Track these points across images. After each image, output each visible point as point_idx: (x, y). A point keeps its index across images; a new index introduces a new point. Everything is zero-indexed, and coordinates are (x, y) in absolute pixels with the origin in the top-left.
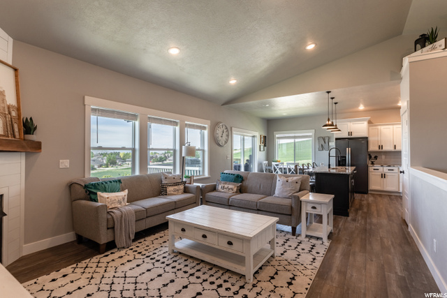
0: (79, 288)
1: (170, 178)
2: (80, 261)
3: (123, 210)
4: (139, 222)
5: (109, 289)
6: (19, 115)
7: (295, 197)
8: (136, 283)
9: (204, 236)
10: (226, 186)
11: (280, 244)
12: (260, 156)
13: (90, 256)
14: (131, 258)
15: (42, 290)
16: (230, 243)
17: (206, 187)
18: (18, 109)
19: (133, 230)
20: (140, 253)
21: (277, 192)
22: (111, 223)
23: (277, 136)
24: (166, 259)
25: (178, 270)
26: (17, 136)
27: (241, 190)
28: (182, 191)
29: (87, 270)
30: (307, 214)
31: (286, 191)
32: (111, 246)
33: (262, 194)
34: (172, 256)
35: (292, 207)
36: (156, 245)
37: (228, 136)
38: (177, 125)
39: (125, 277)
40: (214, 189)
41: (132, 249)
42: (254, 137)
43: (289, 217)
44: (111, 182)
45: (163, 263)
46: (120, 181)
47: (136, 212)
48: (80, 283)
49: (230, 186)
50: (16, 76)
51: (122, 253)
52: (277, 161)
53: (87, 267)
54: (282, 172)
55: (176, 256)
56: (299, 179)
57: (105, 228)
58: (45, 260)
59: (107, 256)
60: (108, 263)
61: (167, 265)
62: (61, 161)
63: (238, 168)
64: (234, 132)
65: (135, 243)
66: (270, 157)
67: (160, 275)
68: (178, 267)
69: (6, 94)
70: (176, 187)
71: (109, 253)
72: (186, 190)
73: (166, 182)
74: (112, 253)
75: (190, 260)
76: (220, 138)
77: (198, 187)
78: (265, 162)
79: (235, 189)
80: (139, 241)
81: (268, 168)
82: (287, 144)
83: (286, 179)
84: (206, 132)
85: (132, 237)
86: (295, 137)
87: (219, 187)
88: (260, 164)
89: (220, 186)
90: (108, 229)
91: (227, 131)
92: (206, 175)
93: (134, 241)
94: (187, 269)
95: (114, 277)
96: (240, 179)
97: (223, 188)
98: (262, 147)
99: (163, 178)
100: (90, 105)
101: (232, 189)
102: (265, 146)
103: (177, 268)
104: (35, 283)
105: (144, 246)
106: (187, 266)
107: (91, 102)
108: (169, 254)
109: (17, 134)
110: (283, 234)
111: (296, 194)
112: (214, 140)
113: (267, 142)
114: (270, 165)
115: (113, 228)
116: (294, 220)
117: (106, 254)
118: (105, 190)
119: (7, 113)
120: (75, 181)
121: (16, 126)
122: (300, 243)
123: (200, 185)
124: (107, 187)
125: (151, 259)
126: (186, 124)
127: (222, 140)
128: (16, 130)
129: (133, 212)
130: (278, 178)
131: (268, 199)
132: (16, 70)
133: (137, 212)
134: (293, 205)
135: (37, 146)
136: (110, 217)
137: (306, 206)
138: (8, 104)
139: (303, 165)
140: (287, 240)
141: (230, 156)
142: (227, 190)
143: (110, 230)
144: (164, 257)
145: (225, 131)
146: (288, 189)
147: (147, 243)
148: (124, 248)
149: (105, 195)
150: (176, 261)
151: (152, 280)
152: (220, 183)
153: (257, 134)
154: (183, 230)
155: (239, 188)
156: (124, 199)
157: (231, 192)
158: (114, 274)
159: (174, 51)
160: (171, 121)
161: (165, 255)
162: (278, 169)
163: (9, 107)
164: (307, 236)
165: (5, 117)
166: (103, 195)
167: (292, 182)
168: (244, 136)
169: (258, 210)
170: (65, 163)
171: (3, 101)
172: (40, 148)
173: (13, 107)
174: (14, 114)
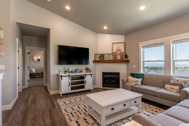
1: (175, 80)
18: (125, 52)
44: (138, 74)
46: (143, 75)
47: (132, 86)
100: (140, 46)
109: (124, 59)
121: (123, 57)
132: (125, 43)
163: (122, 53)
165: (121, 55)
170: (134, 66)
171: (120, 51)
172: (129, 62)
173: (123, 52)
174: (123, 54)
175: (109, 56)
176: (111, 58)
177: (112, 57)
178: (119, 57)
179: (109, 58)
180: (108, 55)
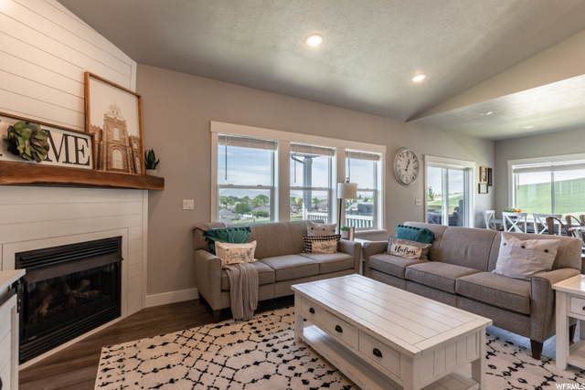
0: (168, 367)
1: (318, 229)
2: (188, 327)
3: (243, 268)
4: (265, 287)
5: (197, 380)
6: (141, 148)
7: (538, 280)
8: (232, 380)
9: (339, 329)
10: (403, 247)
11: (499, 371)
12: (479, 203)
13: (202, 323)
14: (244, 337)
15: (135, 357)
16: (377, 353)
17: (370, 245)
18: (140, 141)
19: (255, 297)
20: (258, 332)
21: (499, 266)
22: (225, 284)
23: (514, 167)
24: (287, 351)
25: (296, 375)
26: (139, 172)
27: (430, 256)
28: (334, 249)
29: (189, 343)
30: (571, 319)
31: (521, 266)
32: (226, 315)
33: (470, 267)
34: (296, 348)
35: (531, 301)
36: (283, 326)
37: (416, 168)
38: (333, 155)
39: (224, 366)
40: (384, 249)
41: (251, 324)
42: (467, 169)
43: (525, 318)
44: (236, 229)
45: (280, 356)
46: (248, 229)
47: (259, 273)
48: (172, 360)
49: (411, 248)
50: (139, 104)
51: (237, 327)
52: (514, 211)
53: (191, 338)
54: (523, 230)
55: (302, 349)
56: (552, 245)
57: (219, 289)
58: (160, 318)
59: (219, 327)
60: (216, 338)
61: (285, 362)
62: (185, 201)
63: (437, 219)
64: (428, 163)
65: (258, 316)
66: (499, 203)
67: (267, 377)
68: (298, 370)
69: (127, 124)
70: (326, 243)
71: (222, 323)
72: (340, 248)
73: (312, 235)
74: (227, 325)
75: (320, 362)
76: (403, 172)
77: (358, 245)
78: (488, 212)
79: (419, 253)
80: (265, 314)
81: (495, 222)
82: (538, 186)
83: (520, 243)
84: (380, 163)
85: (254, 307)
86: (553, 168)
87: (392, 248)
88: (479, 215)
89: (393, 246)
90: (222, 291)
91: (416, 161)
92: (380, 227)
93: (256, 312)
94: (309, 377)
95: (212, 362)
96: (429, 238)
97: (399, 249)
98: (483, 188)
99: (308, 228)
100: (216, 132)
101: (414, 253)
102: (489, 184)
103: (296, 371)
104: (135, 346)
105: (268, 323)
106: (311, 370)
107: (219, 129)
108: (294, 344)
109: (138, 169)
110: (510, 349)
111: (541, 275)
112: (393, 176)
113: (493, 178)
114: (498, 216)
115: (229, 291)
116: (536, 326)
117: (220, 324)
118: (227, 240)
119: (127, 145)
120: (198, 226)
121: (137, 160)
122: (551, 379)
123: (362, 242)
124: (230, 235)
125: (268, 345)
126: (347, 153)
127: (406, 176)
128: (138, 164)
129: (256, 272)
130: (503, 240)
131: (480, 278)
132: (138, 97)
133: (261, 273)
134: (534, 297)
135: (159, 183)
136: (224, 275)
137: (569, 304)
138: (129, 135)
139: (568, 219)
140: (518, 365)
141: (421, 200)
142: (404, 254)
143: (225, 293)
144: (286, 347)
145: (412, 161)
146: (525, 261)
147: (273, 318)
148: (242, 320)
149: (225, 246)
150: (298, 358)
151: (253, 381)
152: (394, 241)
153: (474, 166)
154: (312, 311)
155: (426, 252)
156: (249, 254)
157: (411, 257)
158: (213, 356)
159: (314, 41)
160: (324, 149)
161: (289, 344)
162: (514, 225)
163: (130, 139)
164: (570, 367)
165: (126, 150)
166: (222, 246)
167: (536, 249)
168: (447, 168)
169: (458, 295)
170: (189, 204)
171: (124, 132)
172: (163, 186)
173: (135, 138)
174: (135, 146)
175: (71, 140)
176: (83, 160)
177: (88, 151)
178: (117, 160)
179: (72, 159)
180: (66, 136)
